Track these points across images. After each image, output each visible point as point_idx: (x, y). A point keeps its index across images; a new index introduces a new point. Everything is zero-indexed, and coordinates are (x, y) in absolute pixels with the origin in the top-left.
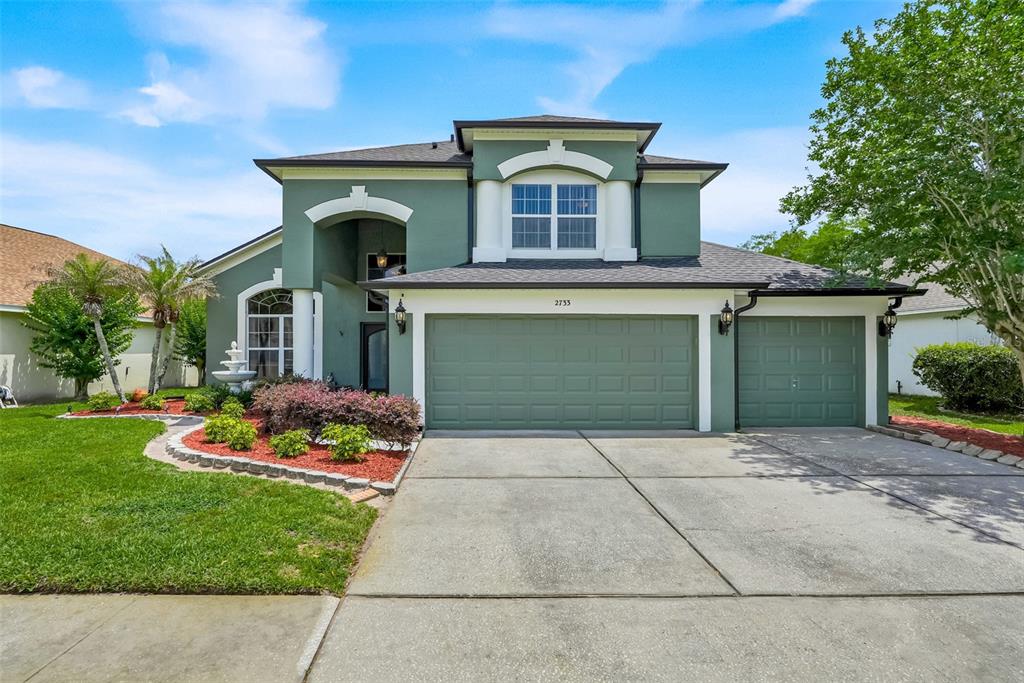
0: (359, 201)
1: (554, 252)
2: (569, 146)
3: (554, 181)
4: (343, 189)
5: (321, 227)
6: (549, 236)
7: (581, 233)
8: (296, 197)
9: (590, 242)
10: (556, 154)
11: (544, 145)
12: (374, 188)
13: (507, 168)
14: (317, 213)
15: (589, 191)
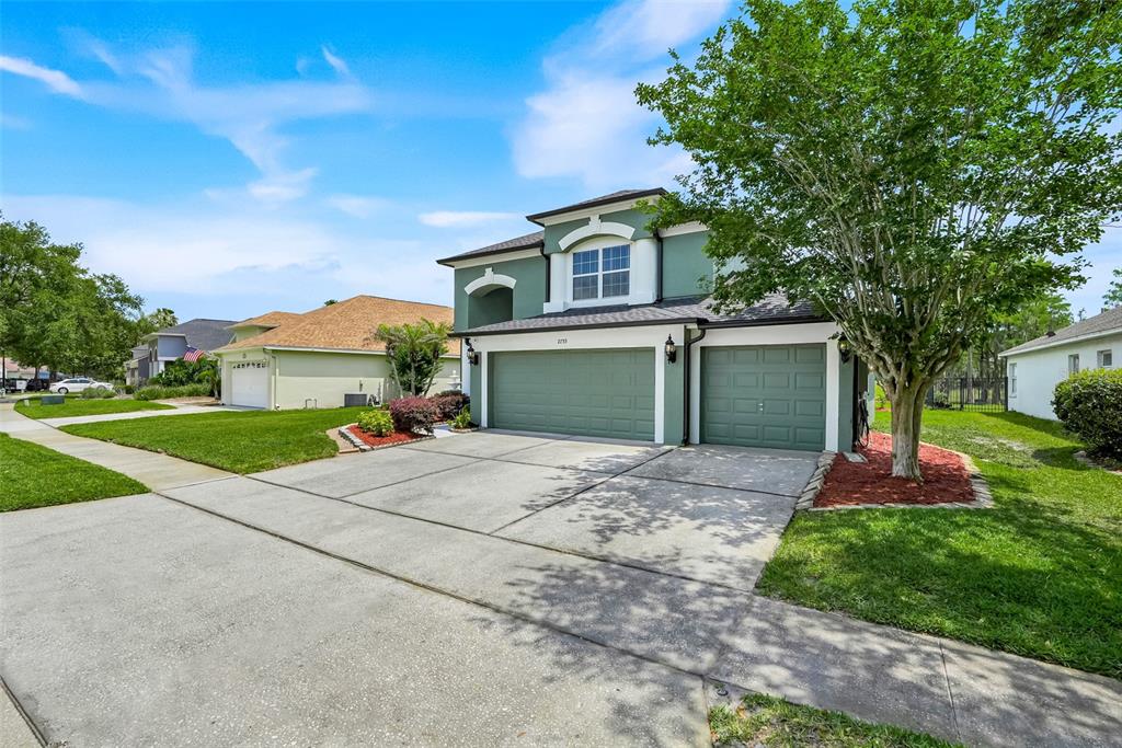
0: (490, 278)
1: (600, 301)
2: (603, 218)
3: (599, 246)
4: (480, 271)
5: (474, 295)
6: (597, 289)
7: (619, 284)
8: (462, 277)
9: (625, 291)
10: (595, 226)
11: (586, 221)
12: (497, 268)
13: (564, 243)
14: (470, 289)
15: (625, 250)
